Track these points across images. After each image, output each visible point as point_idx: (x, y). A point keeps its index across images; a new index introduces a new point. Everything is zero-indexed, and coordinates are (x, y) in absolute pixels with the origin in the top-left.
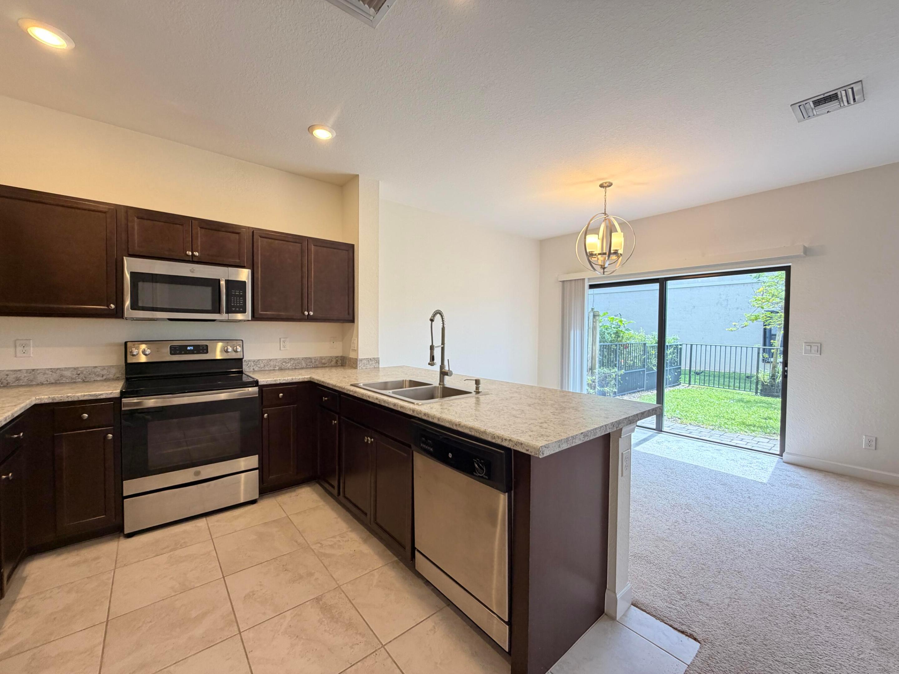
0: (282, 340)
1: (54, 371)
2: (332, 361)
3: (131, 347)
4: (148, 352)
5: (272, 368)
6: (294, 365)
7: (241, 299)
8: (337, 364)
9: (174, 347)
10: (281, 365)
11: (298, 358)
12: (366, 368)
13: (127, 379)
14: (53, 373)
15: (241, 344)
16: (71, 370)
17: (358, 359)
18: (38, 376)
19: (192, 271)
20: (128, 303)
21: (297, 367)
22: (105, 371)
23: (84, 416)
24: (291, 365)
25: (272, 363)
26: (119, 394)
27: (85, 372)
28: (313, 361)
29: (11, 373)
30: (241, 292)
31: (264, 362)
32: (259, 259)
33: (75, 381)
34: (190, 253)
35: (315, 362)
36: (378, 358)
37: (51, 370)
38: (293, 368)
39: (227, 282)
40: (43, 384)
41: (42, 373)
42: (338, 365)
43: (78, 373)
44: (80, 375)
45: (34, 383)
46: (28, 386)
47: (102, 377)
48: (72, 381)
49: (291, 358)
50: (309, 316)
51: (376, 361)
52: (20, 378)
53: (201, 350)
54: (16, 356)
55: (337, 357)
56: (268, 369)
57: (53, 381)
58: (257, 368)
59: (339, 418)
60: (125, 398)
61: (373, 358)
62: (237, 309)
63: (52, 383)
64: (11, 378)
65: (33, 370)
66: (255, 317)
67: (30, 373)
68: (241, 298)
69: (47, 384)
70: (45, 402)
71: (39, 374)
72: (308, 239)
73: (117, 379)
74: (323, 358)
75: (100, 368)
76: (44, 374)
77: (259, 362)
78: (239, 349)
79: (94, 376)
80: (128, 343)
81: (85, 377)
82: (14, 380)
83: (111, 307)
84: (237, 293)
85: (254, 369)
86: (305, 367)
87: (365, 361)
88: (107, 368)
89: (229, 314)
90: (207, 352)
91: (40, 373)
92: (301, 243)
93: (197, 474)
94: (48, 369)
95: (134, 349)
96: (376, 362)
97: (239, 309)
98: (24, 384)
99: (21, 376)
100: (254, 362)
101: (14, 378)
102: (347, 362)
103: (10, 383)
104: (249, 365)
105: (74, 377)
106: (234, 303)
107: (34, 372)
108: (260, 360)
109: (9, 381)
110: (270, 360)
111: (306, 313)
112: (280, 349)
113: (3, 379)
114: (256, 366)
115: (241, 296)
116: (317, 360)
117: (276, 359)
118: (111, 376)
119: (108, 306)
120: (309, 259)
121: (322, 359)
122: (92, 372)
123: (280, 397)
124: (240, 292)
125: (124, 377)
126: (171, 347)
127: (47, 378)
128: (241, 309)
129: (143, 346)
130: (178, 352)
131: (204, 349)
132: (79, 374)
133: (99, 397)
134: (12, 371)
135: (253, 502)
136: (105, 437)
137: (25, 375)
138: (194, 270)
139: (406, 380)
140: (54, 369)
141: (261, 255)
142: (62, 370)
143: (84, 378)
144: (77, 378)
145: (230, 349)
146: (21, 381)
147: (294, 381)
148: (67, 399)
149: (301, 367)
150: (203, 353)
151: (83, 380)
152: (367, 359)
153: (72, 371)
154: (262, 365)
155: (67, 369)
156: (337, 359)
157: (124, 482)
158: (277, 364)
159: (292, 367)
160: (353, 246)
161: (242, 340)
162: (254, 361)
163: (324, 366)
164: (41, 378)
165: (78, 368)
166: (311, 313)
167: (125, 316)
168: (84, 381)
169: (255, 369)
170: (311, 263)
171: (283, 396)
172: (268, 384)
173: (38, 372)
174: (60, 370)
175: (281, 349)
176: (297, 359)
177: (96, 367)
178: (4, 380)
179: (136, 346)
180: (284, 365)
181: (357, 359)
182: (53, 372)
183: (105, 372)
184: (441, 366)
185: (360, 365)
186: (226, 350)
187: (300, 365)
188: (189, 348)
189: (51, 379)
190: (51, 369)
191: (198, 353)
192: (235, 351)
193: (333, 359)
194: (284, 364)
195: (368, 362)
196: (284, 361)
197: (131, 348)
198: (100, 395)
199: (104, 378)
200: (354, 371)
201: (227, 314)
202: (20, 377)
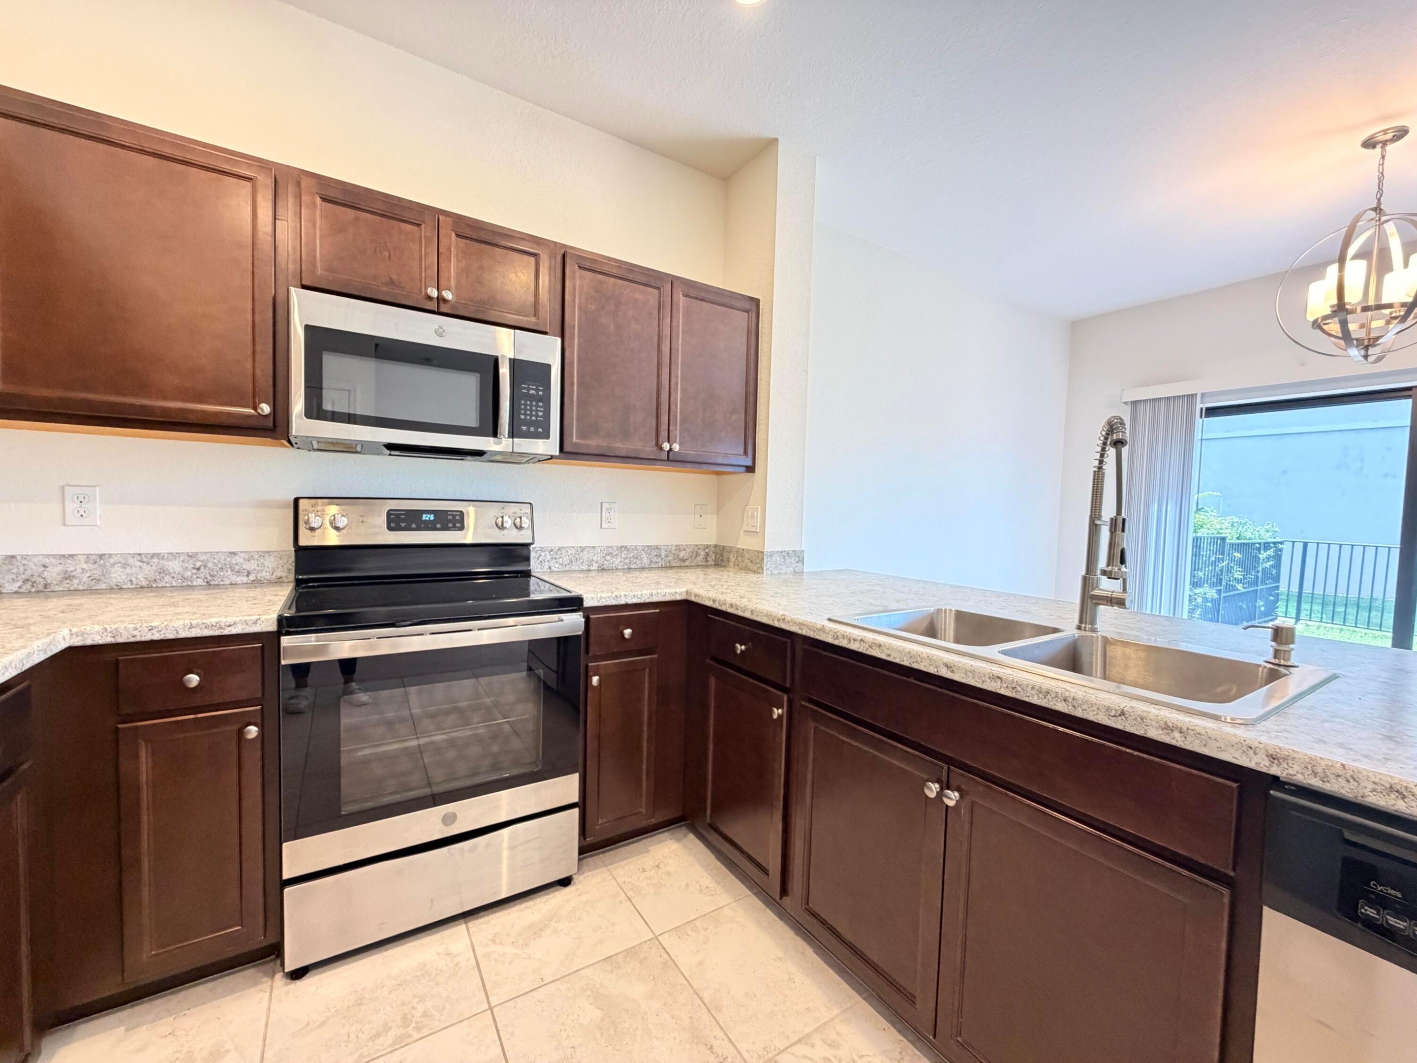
0: (605, 506)
1: (145, 560)
2: (697, 554)
3: (306, 510)
4: (342, 522)
5: (584, 567)
6: (627, 561)
7: (540, 407)
8: (707, 561)
9: (394, 514)
10: (603, 559)
11: (636, 546)
12: (780, 573)
13: (298, 583)
14: (144, 566)
15: (529, 512)
16: (181, 558)
17: (765, 553)
18: (113, 570)
19: (440, 333)
20: (298, 405)
21: (632, 566)
22: (252, 562)
23: (190, 681)
24: (621, 562)
25: (585, 555)
26: (276, 623)
27: (210, 565)
28: (663, 553)
29: (53, 561)
30: (541, 390)
31: (570, 552)
32: (574, 317)
33: (190, 583)
34: (434, 293)
35: (667, 556)
36: (803, 551)
37: (139, 558)
38: (626, 567)
39: (513, 363)
40: (121, 588)
41: (120, 562)
42: (709, 563)
43: (197, 567)
44: (200, 572)
45: (103, 586)
46: (90, 591)
47: (247, 576)
48: (184, 584)
49: (622, 546)
50: (671, 454)
51: (798, 557)
52: (74, 573)
53: (450, 521)
54: (64, 525)
55: (708, 546)
56: (577, 568)
57: (144, 583)
58: (557, 566)
59: (790, 702)
60: (288, 633)
61: (794, 551)
62: (532, 429)
63: (142, 587)
64: (53, 574)
65: (101, 556)
66: (566, 452)
67: (95, 563)
68: (541, 404)
69: (131, 589)
70: (95, 643)
71: (113, 565)
72: (674, 280)
73: (279, 581)
74: (682, 548)
75: (243, 555)
76: (125, 565)
77: (561, 554)
78: (526, 522)
79: (229, 572)
80: (301, 502)
81: (212, 576)
82: (59, 578)
83: (262, 410)
84: (532, 392)
85: (550, 568)
86: (647, 566)
87: (777, 558)
88: (256, 557)
89: (515, 439)
90: (462, 528)
91: (115, 563)
92: (659, 289)
93: (449, 819)
94: (133, 555)
95: (313, 515)
96: (797, 559)
97: (536, 429)
98: (81, 587)
99: (76, 570)
100: (552, 553)
101: (59, 574)
102: (733, 559)
103: (50, 584)
104: (540, 559)
105: (188, 574)
106: (526, 415)
107: (102, 562)
108: (563, 547)
109: (49, 581)
110: (583, 549)
111: (666, 446)
112: (601, 527)
113: (36, 574)
114: (554, 561)
115: (539, 399)
116: (670, 551)
117: (594, 548)
118: (265, 575)
119: (255, 408)
120: (674, 324)
121: (680, 551)
122: (225, 564)
123: (627, 636)
124: (537, 390)
125: (292, 577)
126: (389, 513)
127: (132, 574)
128: (540, 430)
129: (333, 509)
130: (403, 525)
131: (455, 521)
132: (198, 569)
133: (226, 632)
134: (54, 556)
135: (565, 882)
136: (241, 733)
137: (85, 566)
138: (444, 331)
139: (946, 610)
140: (146, 555)
141: (580, 308)
142: (163, 558)
143: (209, 578)
144: (195, 576)
145: (508, 523)
146: (76, 581)
147: (655, 599)
148: (150, 634)
149: (639, 566)
150: (454, 528)
151: (207, 582)
152: (781, 552)
153: (183, 561)
154: (566, 560)
155: (174, 556)
156: (707, 551)
157: (285, 845)
158: (595, 558)
159: (623, 566)
160: (756, 302)
161: (530, 504)
162: (552, 551)
163: (683, 565)
164: (118, 576)
165: (197, 553)
166: (676, 447)
167: (294, 434)
168: (209, 585)
169: (553, 568)
170: (678, 335)
171: (633, 635)
172: (602, 604)
173: (112, 561)
174: (158, 558)
175: (603, 526)
176: (633, 549)
177: (234, 554)
178: (39, 576)
179: (319, 508)
180: (607, 561)
181: (762, 552)
182: (143, 562)
183: (252, 566)
184: (1085, 579)
185: (767, 564)
186: (500, 524)
187: (638, 562)
188: (425, 517)
189: (140, 576)
190: (140, 554)
191: (445, 528)
192: (516, 527)
193: (699, 551)
194: (608, 558)
195: (782, 560)
196: (609, 552)
197: (307, 512)
198: (230, 626)
199: (252, 577)
200: (752, 577)
201: (511, 440)
202: (72, 571)
